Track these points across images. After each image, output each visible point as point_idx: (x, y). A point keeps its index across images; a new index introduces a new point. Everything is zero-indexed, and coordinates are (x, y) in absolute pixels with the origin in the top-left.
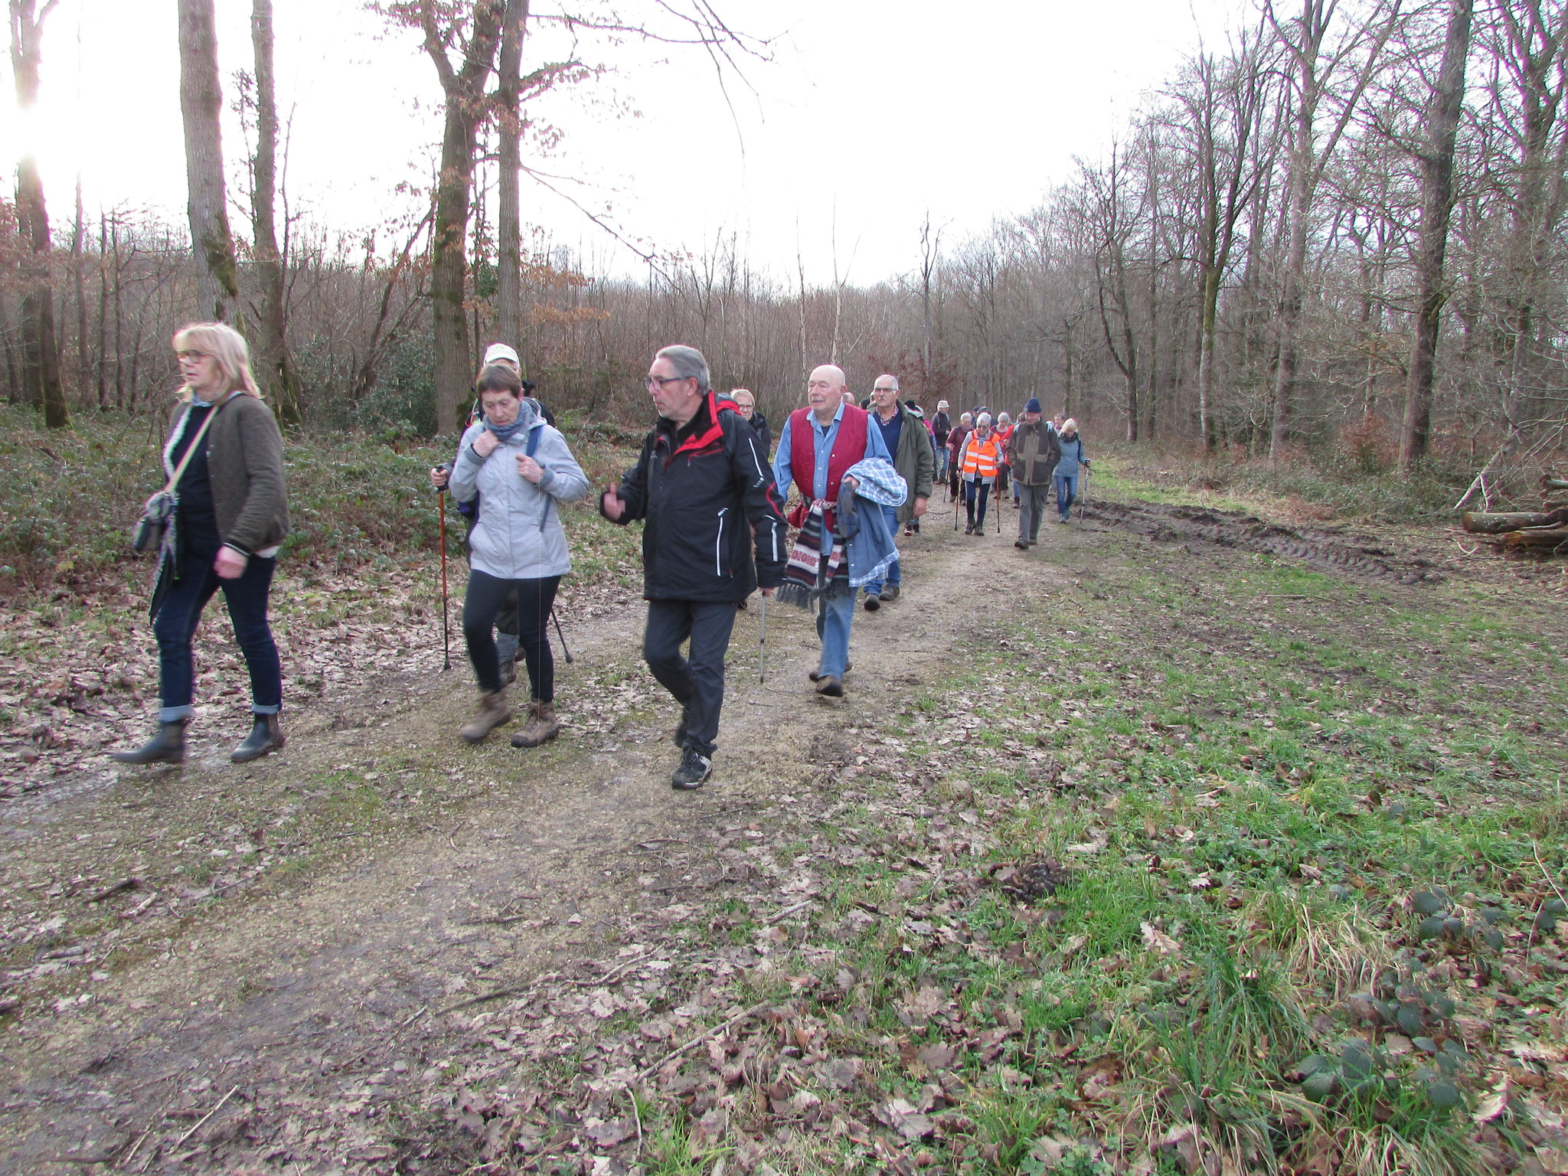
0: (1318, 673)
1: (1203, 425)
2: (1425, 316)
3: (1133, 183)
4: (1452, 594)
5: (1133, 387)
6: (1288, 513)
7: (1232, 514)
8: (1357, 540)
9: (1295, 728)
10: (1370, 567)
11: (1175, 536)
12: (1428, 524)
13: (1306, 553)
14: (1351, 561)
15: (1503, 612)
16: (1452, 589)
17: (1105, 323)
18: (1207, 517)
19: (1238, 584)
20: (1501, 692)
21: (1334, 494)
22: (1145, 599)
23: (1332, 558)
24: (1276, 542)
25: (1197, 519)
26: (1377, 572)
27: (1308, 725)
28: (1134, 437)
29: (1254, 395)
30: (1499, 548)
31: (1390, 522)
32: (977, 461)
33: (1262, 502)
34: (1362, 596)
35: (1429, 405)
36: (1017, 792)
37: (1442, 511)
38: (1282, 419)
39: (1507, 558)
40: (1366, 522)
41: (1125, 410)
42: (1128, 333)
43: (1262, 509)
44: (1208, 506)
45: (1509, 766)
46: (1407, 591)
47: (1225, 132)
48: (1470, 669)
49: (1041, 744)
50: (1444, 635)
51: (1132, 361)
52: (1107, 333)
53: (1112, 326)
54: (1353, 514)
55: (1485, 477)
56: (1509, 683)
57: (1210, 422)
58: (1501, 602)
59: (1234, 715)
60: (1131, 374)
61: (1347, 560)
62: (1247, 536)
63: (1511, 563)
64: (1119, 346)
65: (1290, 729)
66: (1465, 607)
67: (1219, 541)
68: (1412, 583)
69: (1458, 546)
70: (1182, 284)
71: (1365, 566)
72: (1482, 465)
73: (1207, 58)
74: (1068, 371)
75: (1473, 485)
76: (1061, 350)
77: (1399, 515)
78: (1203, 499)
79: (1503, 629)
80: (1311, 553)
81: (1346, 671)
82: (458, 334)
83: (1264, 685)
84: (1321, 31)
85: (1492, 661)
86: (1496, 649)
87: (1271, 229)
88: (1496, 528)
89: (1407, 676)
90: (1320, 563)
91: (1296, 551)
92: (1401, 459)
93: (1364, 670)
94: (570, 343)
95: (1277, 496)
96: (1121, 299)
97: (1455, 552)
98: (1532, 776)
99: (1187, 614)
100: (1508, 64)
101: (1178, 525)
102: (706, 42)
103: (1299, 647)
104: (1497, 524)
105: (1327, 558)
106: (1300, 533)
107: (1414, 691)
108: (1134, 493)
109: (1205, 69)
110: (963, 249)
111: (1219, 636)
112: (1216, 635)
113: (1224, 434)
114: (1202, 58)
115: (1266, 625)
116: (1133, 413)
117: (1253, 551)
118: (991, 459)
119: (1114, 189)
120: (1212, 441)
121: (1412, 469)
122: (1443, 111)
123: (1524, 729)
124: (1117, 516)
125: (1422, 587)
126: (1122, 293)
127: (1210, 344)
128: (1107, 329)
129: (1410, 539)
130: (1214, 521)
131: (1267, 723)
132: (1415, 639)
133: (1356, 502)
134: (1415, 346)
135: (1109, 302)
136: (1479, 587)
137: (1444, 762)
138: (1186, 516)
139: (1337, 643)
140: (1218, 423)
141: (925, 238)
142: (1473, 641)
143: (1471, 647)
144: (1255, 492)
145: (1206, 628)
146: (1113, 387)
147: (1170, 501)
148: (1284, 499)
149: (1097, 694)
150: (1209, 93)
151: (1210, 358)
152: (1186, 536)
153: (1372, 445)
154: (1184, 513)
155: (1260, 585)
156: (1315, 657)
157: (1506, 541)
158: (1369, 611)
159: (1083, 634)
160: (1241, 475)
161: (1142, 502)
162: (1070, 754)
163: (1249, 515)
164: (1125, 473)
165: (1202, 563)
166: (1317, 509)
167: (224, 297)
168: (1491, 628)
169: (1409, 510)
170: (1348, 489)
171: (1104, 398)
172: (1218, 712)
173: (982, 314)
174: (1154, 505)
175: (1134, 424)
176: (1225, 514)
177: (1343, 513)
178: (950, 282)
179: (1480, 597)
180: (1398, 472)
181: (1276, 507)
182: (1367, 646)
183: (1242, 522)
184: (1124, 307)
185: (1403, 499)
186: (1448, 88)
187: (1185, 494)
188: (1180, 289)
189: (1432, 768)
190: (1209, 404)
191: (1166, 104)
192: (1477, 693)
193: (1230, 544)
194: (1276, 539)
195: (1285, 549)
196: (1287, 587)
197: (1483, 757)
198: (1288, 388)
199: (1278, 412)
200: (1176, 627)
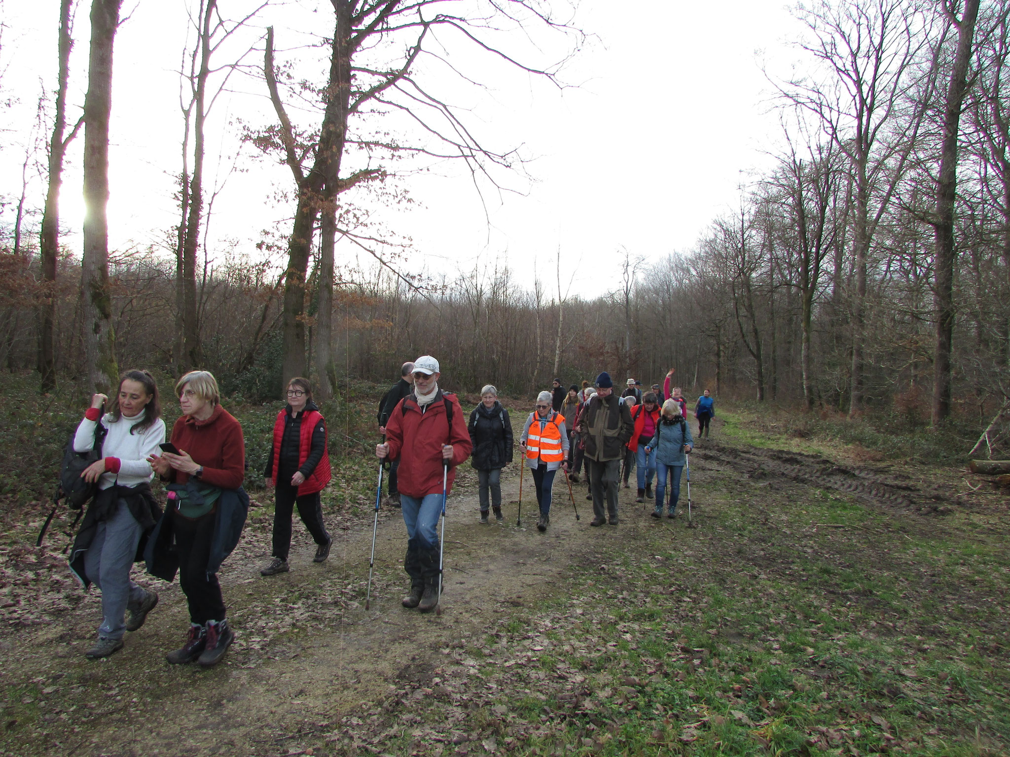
0: (834, 594)
1: (805, 391)
2: (942, 324)
3: (756, 238)
4: (956, 523)
5: (760, 366)
6: (852, 456)
7: (813, 456)
8: (896, 478)
9: (796, 652)
10: (899, 500)
11: (765, 475)
12: (949, 465)
13: (856, 488)
14: (887, 496)
15: (990, 539)
16: (958, 518)
17: (740, 325)
18: (792, 459)
19: (799, 515)
20: (977, 611)
21: (884, 443)
22: (725, 527)
23: (874, 492)
24: (836, 481)
25: (787, 461)
26: (904, 504)
27: (805, 650)
28: (762, 398)
29: (837, 372)
30: (996, 485)
31: (923, 463)
32: (540, 445)
33: (835, 447)
34: (887, 526)
35: (948, 383)
36: (543, 717)
37: (961, 455)
38: (857, 388)
39: (1002, 494)
40: (906, 463)
41: (755, 380)
42: (756, 331)
43: (834, 453)
44: (795, 450)
45: (963, 691)
46: (922, 520)
47: (812, 206)
48: (955, 589)
49: (584, 668)
50: (942, 558)
51: (759, 349)
52: (741, 331)
53: (745, 327)
54: (897, 457)
55: (989, 433)
56: (984, 603)
57: (810, 389)
58: (991, 531)
59: (752, 637)
60: (758, 357)
61: (884, 495)
62: (818, 474)
63: (1004, 497)
64: (750, 339)
65: (791, 653)
66: (963, 535)
67: (796, 479)
68: (927, 514)
69: (967, 483)
70: (792, 299)
71: (896, 499)
72: (988, 424)
73: (798, 163)
74: (718, 355)
75: (981, 438)
76: (713, 341)
77: (929, 459)
78: (795, 446)
79: (987, 555)
80: (860, 488)
81: (857, 592)
82: (297, 335)
83: (787, 608)
84: (868, 146)
85: (974, 583)
86: (979, 572)
87: (846, 266)
88: (994, 471)
89: (904, 598)
90: (865, 496)
91: (850, 486)
92: (933, 418)
93: (871, 592)
94: (389, 338)
95: (847, 444)
96: (750, 308)
97: (965, 488)
98: (978, 702)
99: (752, 541)
100: (992, 165)
101: (771, 465)
102: (466, 157)
103: (827, 571)
104: (994, 469)
105: (870, 493)
106: (857, 472)
107: (906, 612)
108: (749, 440)
109: (797, 169)
110: (651, 278)
111: (769, 561)
112: (768, 559)
113: (820, 397)
114: (794, 161)
115: (809, 551)
116: (761, 382)
117: (818, 486)
118: (555, 442)
119: (743, 241)
120: (811, 402)
121: (940, 425)
122: (944, 195)
123: (987, 649)
124: (730, 459)
125: (935, 517)
126: (750, 306)
127: (808, 340)
128: (741, 328)
129: (937, 476)
130: (797, 462)
131: (776, 646)
132: (919, 563)
133: (899, 449)
134: (937, 343)
135: (743, 311)
136: (975, 518)
137: (908, 688)
138: (779, 458)
139: (858, 566)
140: (814, 390)
141: (626, 271)
142: (963, 565)
143: (961, 570)
144: (831, 440)
145: (762, 553)
146: (747, 366)
147: (772, 447)
148: (850, 446)
149: (651, 617)
150: (800, 184)
151: (808, 348)
152: (773, 475)
153: (916, 407)
154: (778, 456)
155: (815, 516)
156: (837, 580)
157: (1000, 481)
158: (890, 538)
159: (667, 559)
160: (822, 428)
161: (752, 447)
162: (603, 677)
163: (824, 457)
164: (747, 425)
165: (778, 497)
166: (873, 453)
167: (100, 319)
168: (978, 554)
169: (937, 455)
170: (894, 439)
171: (742, 372)
172: (740, 635)
173: (664, 318)
174: (760, 449)
175: (762, 390)
176: (807, 456)
177: (890, 456)
178: (643, 298)
179: (974, 526)
180: (931, 427)
181: (845, 451)
182: (880, 569)
183: (818, 463)
184: (753, 315)
185: (932, 447)
186: (946, 181)
187: (783, 441)
188: (790, 303)
189: (895, 694)
190: (808, 378)
191: (774, 190)
192: (956, 613)
193: (803, 481)
194: (838, 477)
195: (843, 485)
196: (833, 518)
197: (941, 681)
198: (860, 367)
199: (854, 384)
200: (739, 552)
